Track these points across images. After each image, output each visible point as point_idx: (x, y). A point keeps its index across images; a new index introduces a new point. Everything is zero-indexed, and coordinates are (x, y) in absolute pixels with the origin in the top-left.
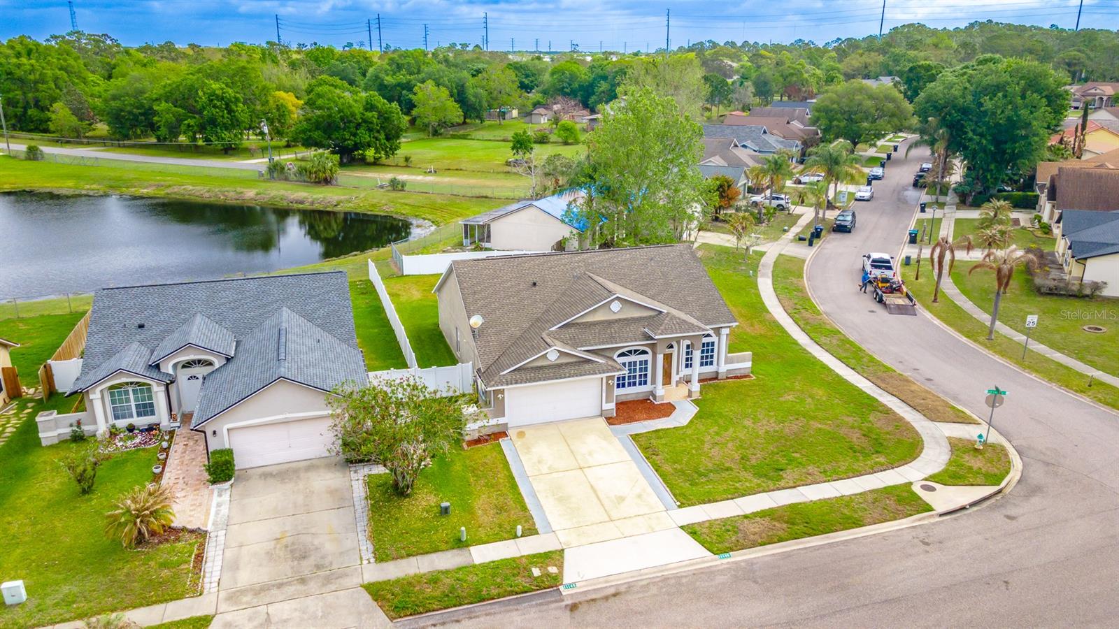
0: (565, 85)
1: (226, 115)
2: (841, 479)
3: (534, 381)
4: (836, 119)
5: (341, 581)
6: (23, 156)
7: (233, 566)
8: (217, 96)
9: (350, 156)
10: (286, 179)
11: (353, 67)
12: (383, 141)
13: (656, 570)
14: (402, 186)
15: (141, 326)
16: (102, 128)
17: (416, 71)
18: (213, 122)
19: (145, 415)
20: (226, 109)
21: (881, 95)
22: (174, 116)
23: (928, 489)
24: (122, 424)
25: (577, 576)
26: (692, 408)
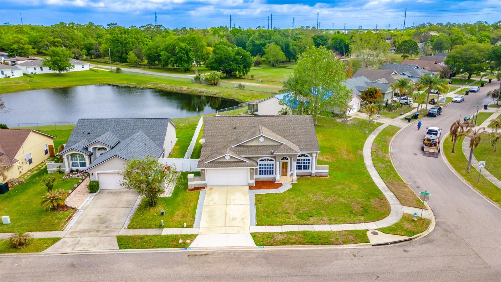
0: (337, 45)
1: (186, 56)
2: (336, 224)
3: (217, 167)
4: (458, 62)
5: (111, 233)
6: (115, 71)
7: (79, 223)
8: (183, 49)
9: (230, 74)
10: (201, 83)
11: (246, 37)
12: (242, 68)
13: (229, 248)
14: (243, 87)
15: (89, 134)
16: (146, 62)
17: (269, 38)
18: (181, 59)
19: (83, 166)
20: (186, 54)
21: (485, 50)
22: (167, 57)
23: (375, 233)
24: (75, 168)
25: (196, 245)
26: (290, 187)
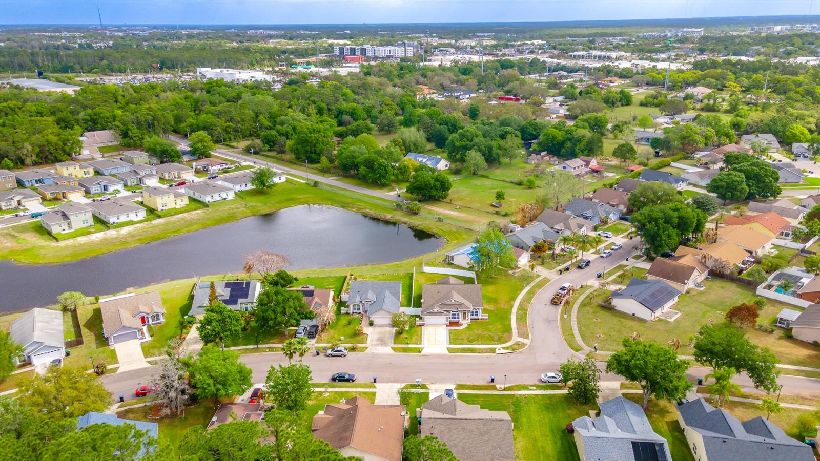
3: (431, 316)
5: (388, 345)
6: (312, 184)
8: (381, 164)
9: (429, 197)
10: (402, 210)
13: (438, 353)
14: (442, 220)
15: (359, 291)
19: (359, 311)
23: (499, 349)
24: (355, 311)
25: (423, 352)
26: (466, 326)
